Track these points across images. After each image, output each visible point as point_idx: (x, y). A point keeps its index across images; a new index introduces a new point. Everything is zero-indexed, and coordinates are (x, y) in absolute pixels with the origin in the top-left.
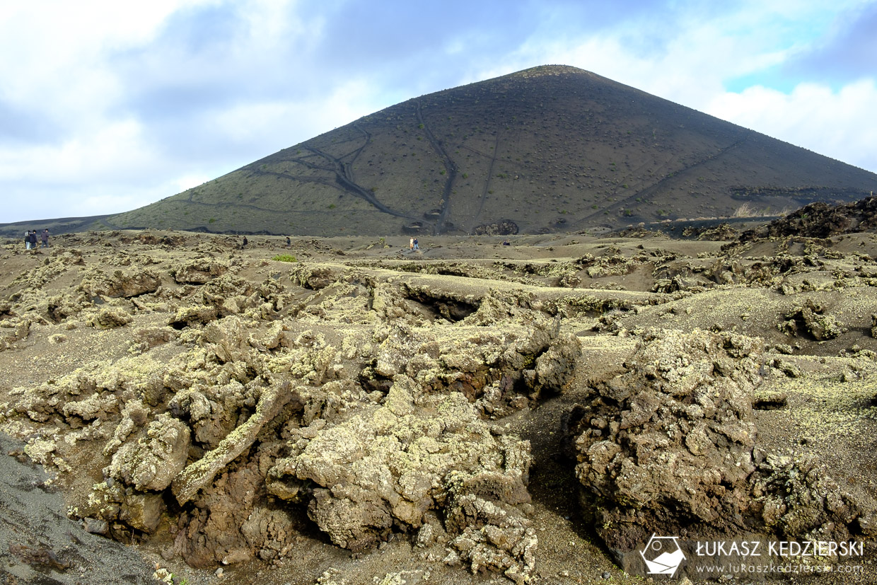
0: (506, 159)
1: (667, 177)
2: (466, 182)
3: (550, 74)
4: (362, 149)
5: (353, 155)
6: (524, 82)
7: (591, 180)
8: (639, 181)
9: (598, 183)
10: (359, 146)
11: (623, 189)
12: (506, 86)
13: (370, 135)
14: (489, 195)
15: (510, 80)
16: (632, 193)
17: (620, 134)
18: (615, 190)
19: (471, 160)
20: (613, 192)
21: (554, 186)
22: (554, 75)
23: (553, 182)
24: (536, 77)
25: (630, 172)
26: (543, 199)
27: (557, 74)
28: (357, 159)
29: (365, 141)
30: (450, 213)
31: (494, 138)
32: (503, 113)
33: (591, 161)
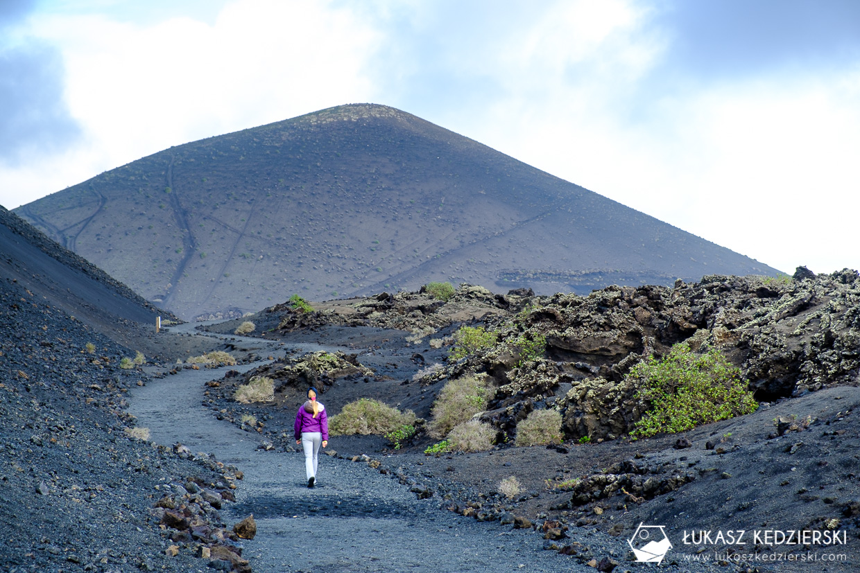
0: (256, 234)
1: (433, 259)
2: (202, 262)
3: (345, 119)
4: (91, 218)
5: (80, 226)
6: (308, 131)
7: (344, 261)
8: (398, 263)
9: (350, 265)
10: (90, 213)
11: (376, 273)
12: (285, 136)
13: (104, 200)
14: (224, 278)
15: (293, 128)
16: (384, 277)
17: (401, 203)
18: (366, 273)
19: (215, 234)
20: (363, 276)
21: (300, 269)
22: (350, 121)
23: (300, 263)
24: (326, 124)
25: (393, 253)
26: (282, 284)
27: (354, 118)
28: (84, 231)
29: (98, 208)
30: (174, 299)
31: (249, 208)
32: (269, 174)
33: (352, 238)
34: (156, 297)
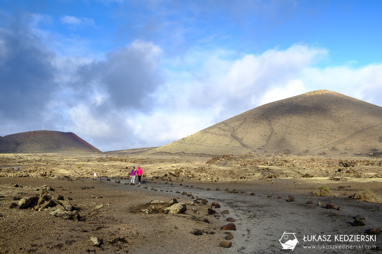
0: (293, 127)
1: (354, 133)
2: (276, 135)
3: (318, 94)
4: (242, 124)
5: (239, 126)
6: (307, 97)
7: (323, 135)
8: (342, 135)
9: (325, 136)
10: (241, 122)
11: (335, 138)
12: (300, 99)
13: (246, 118)
14: (283, 141)
15: (302, 97)
16: (338, 140)
17: (339, 117)
18: (331, 138)
19: (280, 127)
20: (330, 139)
21: (308, 137)
22: (319, 94)
23: (308, 135)
24: (312, 95)
25: (339, 132)
26: (303, 142)
27: (321, 93)
28: (240, 127)
29: (244, 121)
30: (267, 147)
31: (290, 119)
32: (295, 109)
33: (325, 127)
34: (261, 147)
